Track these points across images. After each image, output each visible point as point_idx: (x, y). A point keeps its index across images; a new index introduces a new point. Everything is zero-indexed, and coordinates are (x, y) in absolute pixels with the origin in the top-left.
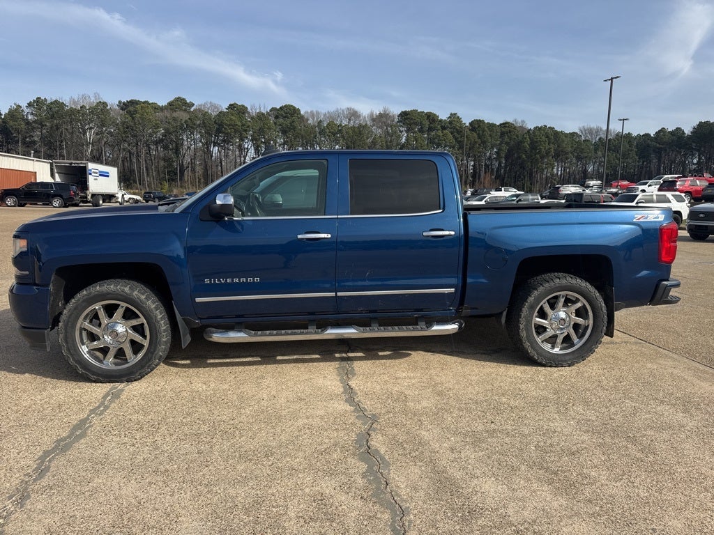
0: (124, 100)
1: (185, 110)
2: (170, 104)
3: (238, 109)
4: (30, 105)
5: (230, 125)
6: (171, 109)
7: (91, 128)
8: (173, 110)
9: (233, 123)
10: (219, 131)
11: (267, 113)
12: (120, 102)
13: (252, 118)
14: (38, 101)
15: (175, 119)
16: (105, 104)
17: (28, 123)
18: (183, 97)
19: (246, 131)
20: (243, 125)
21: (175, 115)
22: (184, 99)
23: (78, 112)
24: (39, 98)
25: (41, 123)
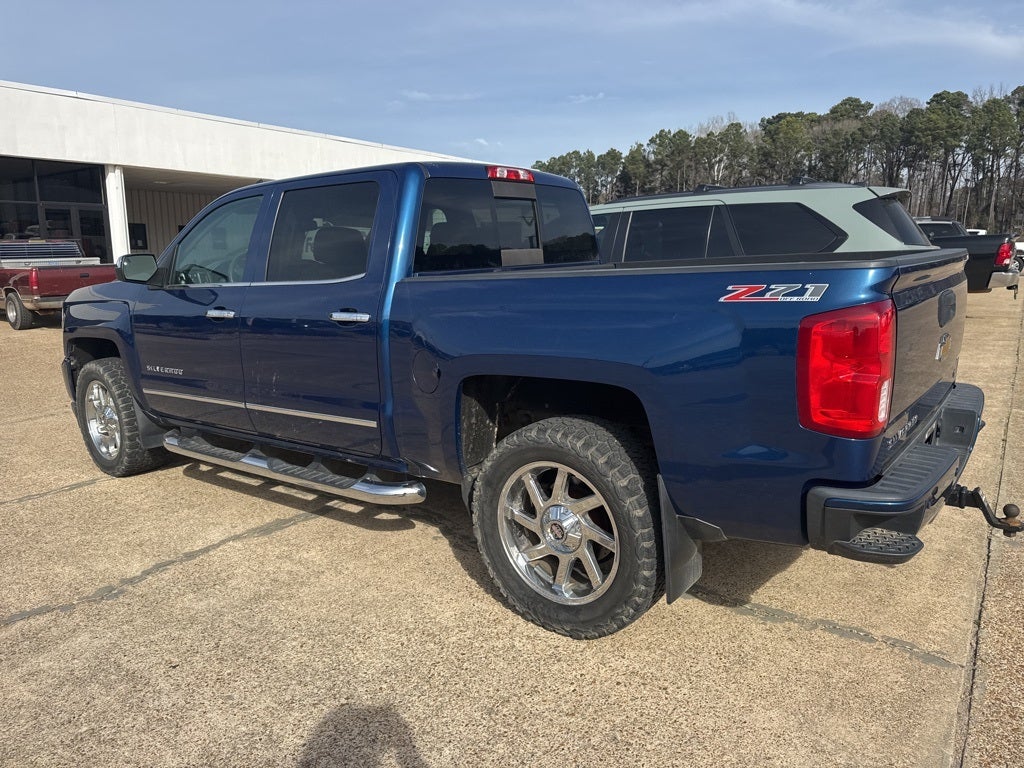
0: (769, 116)
1: (857, 117)
2: (834, 111)
3: (948, 101)
4: (652, 141)
5: (926, 130)
6: (833, 119)
7: (720, 161)
8: (836, 120)
9: (932, 125)
10: (906, 142)
11: (1006, 97)
12: (763, 120)
13: (974, 111)
14: (662, 135)
15: (836, 134)
16: (738, 126)
17: (648, 165)
18: (855, 96)
19: (955, 136)
20: (951, 127)
21: (838, 126)
22: (857, 100)
23: (704, 141)
24: (662, 131)
25: (662, 163)
